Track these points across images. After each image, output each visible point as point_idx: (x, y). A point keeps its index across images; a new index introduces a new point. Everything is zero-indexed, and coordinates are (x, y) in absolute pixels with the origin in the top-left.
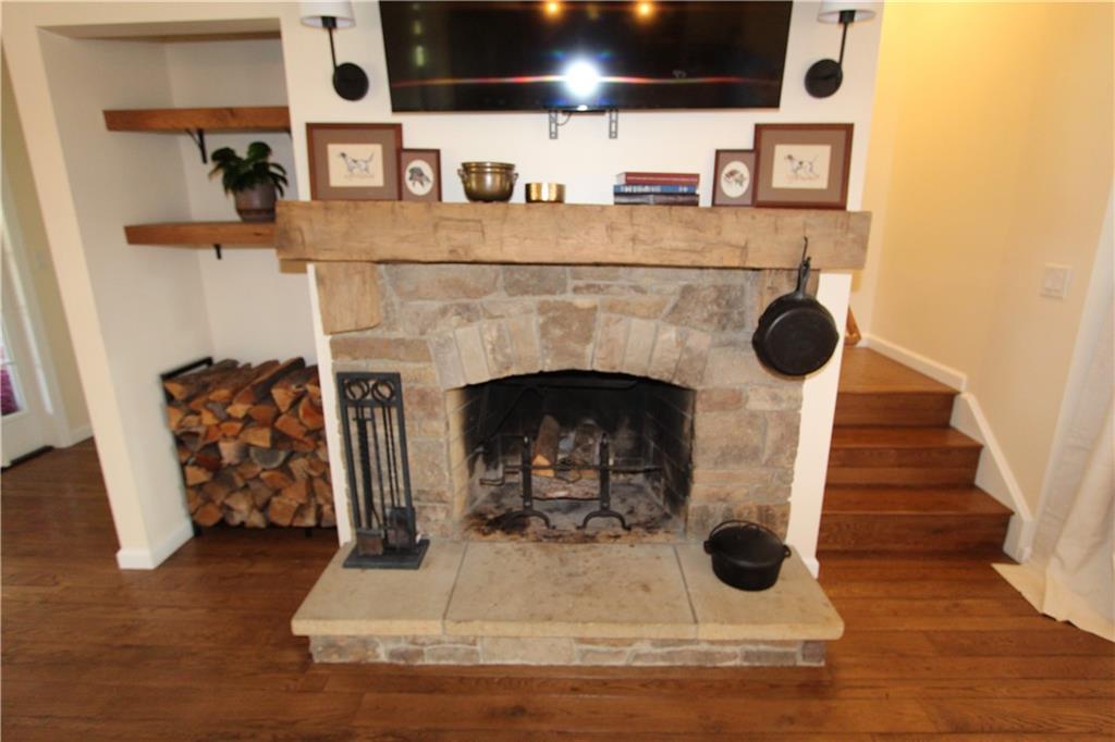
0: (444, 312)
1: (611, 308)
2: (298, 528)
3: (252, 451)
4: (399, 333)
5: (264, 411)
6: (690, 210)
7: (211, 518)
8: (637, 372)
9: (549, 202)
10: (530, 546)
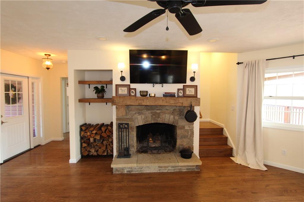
0: (136, 113)
1: (163, 113)
2: (103, 155)
3: (96, 140)
4: (128, 117)
5: (100, 132)
6: (174, 98)
8: (167, 123)
9: (153, 96)
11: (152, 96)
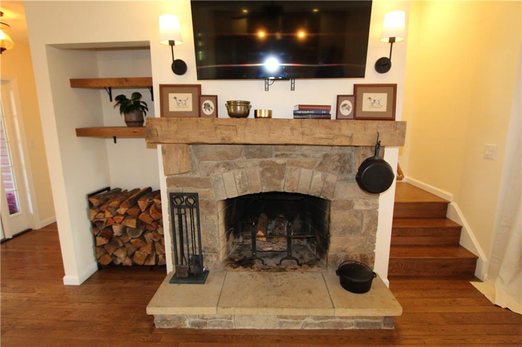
0: (218, 166)
1: (292, 164)
2: (147, 266)
3: (127, 229)
4: (197, 176)
5: (134, 211)
6: (327, 121)
7: (107, 261)
8: (304, 193)
9: (265, 118)
10: (256, 273)
11: (263, 116)
